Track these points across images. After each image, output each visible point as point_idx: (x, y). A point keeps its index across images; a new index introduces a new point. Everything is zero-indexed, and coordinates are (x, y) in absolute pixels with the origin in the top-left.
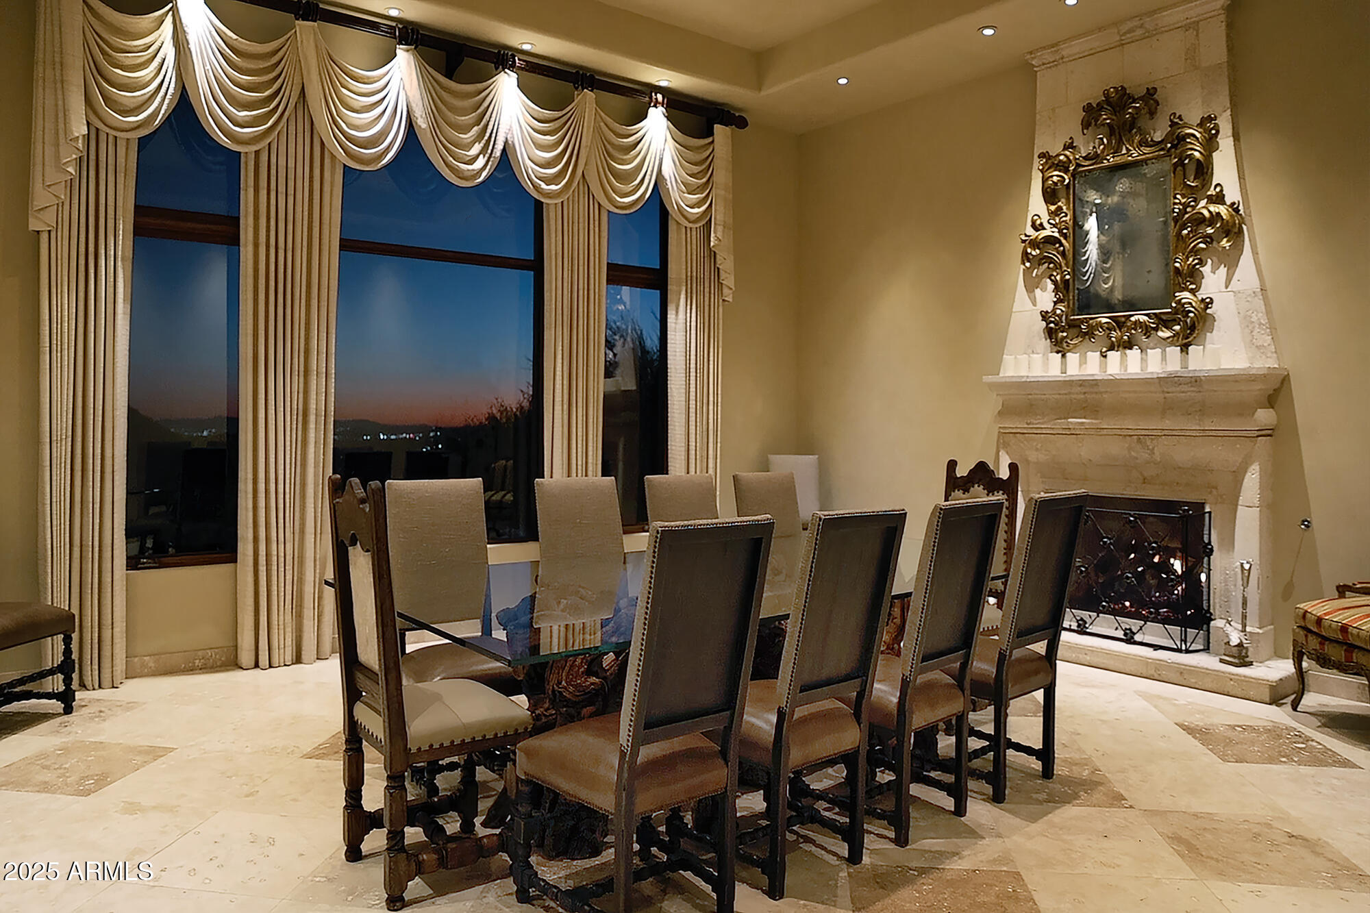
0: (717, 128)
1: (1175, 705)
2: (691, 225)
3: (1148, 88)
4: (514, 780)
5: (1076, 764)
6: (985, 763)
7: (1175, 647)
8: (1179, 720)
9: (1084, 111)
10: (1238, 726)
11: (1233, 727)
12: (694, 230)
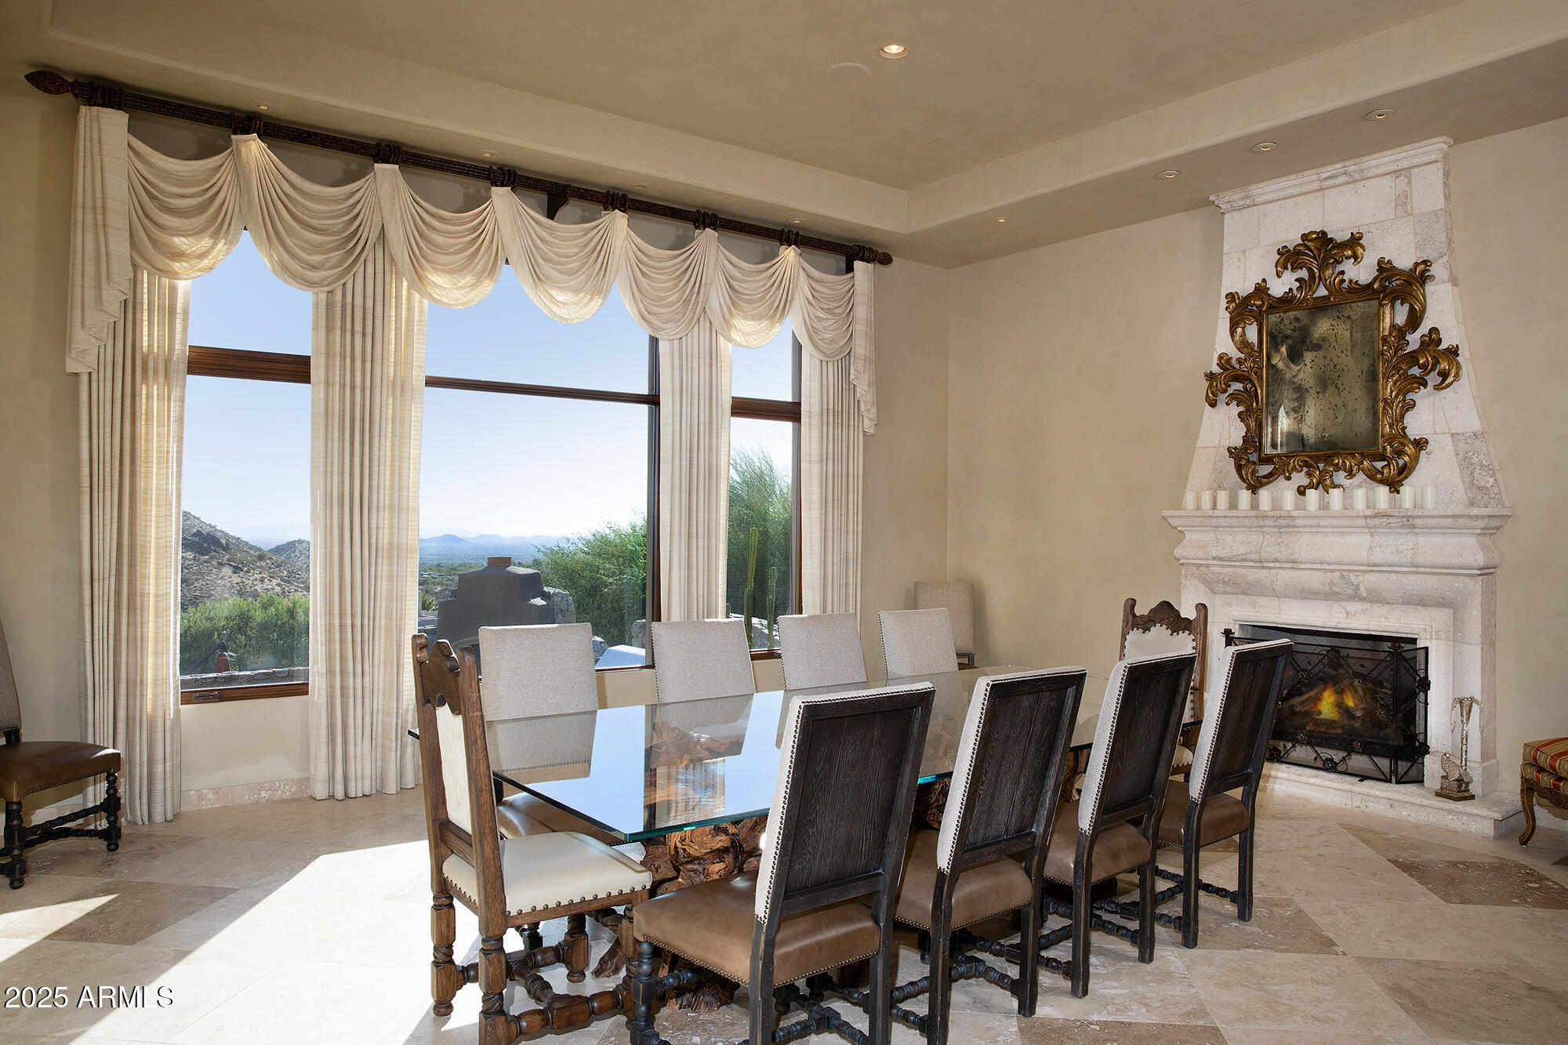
0: (858, 265)
1: (1386, 839)
2: (827, 359)
3: (1352, 234)
4: (631, 941)
5: (1276, 905)
6: (1174, 909)
7: (1384, 778)
8: (1392, 856)
9: (1279, 254)
10: (1461, 863)
11: (1454, 864)
12: (830, 364)
